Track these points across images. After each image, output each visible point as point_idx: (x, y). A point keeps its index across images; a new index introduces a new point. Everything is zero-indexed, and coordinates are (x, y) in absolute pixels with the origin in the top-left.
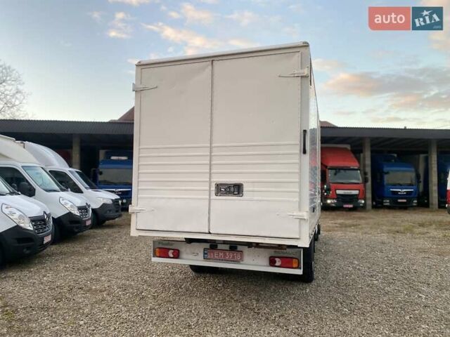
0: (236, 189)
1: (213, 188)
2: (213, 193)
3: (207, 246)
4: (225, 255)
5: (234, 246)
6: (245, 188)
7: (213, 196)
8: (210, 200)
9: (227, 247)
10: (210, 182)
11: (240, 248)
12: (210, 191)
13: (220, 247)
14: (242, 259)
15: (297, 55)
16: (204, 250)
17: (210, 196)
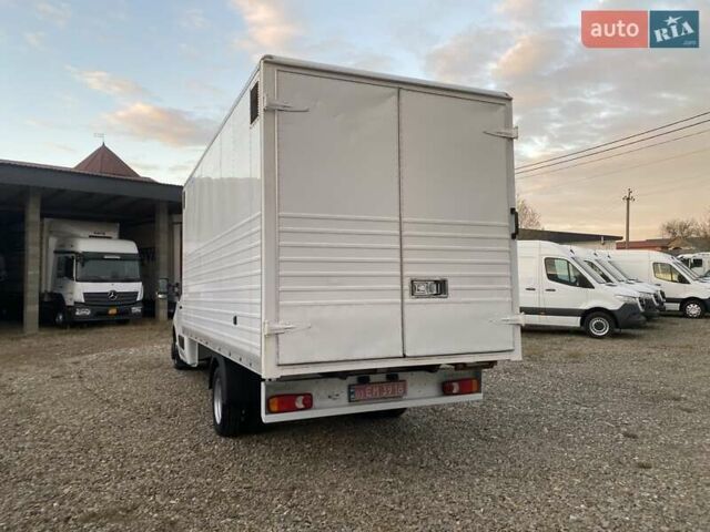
1: (407, 286)
2: (407, 293)
4: (381, 391)
5: (392, 375)
6: (451, 286)
7: (408, 299)
8: (403, 304)
9: (382, 378)
10: (402, 277)
11: (401, 376)
12: (402, 290)
13: (373, 378)
14: (405, 392)
15: (502, 108)
16: (350, 387)
17: (402, 298)
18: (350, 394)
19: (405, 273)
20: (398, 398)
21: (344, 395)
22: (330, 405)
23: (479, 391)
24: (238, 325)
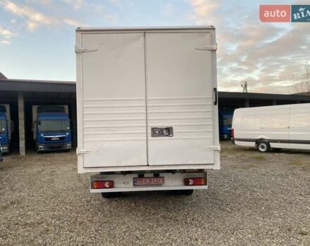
0: (169, 131)
1: (150, 131)
2: (150, 135)
3: (136, 175)
4: (151, 181)
5: (156, 174)
6: (174, 131)
7: (150, 138)
8: (147, 140)
9: (152, 175)
11: (161, 175)
12: (147, 133)
13: (146, 175)
14: (163, 183)
16: (134, 179)
17: (147, 137)
18: (134, 182)
19: (149, 125)
21: (131, 183)
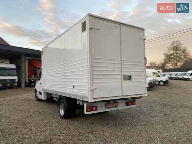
0: (130, 78)
1: (123, 77)
2: (123, 79)
4: (113, 105)
5: (115, 101)
6: (132, 77)
7: (123, 81)
8: (122, 82)
9: (113, 102)
10: (122, 75)
12: (122, 78)
13: (111, 102)
14: (118, 105)
15: (142, 32)
16: (105, 104)
17: (122, 80)
18: (106, 106)
19: (123, 74)
20: (116, 107)
21: (104, 107)
22: (101, 109)
23: (135, 105)
24: (75, 88)
